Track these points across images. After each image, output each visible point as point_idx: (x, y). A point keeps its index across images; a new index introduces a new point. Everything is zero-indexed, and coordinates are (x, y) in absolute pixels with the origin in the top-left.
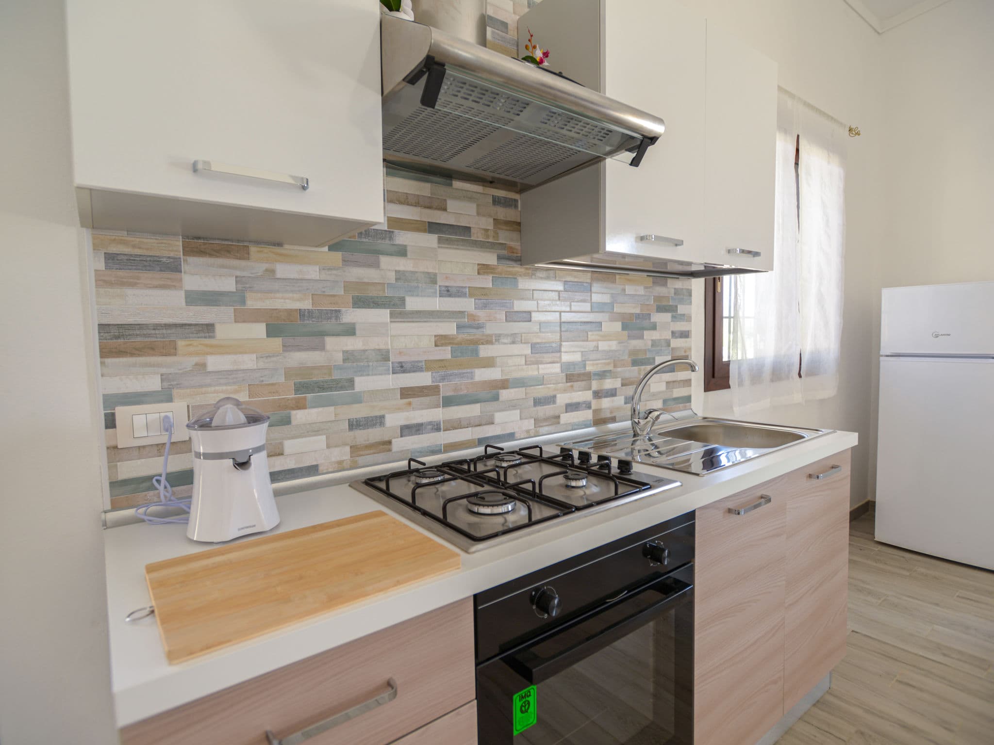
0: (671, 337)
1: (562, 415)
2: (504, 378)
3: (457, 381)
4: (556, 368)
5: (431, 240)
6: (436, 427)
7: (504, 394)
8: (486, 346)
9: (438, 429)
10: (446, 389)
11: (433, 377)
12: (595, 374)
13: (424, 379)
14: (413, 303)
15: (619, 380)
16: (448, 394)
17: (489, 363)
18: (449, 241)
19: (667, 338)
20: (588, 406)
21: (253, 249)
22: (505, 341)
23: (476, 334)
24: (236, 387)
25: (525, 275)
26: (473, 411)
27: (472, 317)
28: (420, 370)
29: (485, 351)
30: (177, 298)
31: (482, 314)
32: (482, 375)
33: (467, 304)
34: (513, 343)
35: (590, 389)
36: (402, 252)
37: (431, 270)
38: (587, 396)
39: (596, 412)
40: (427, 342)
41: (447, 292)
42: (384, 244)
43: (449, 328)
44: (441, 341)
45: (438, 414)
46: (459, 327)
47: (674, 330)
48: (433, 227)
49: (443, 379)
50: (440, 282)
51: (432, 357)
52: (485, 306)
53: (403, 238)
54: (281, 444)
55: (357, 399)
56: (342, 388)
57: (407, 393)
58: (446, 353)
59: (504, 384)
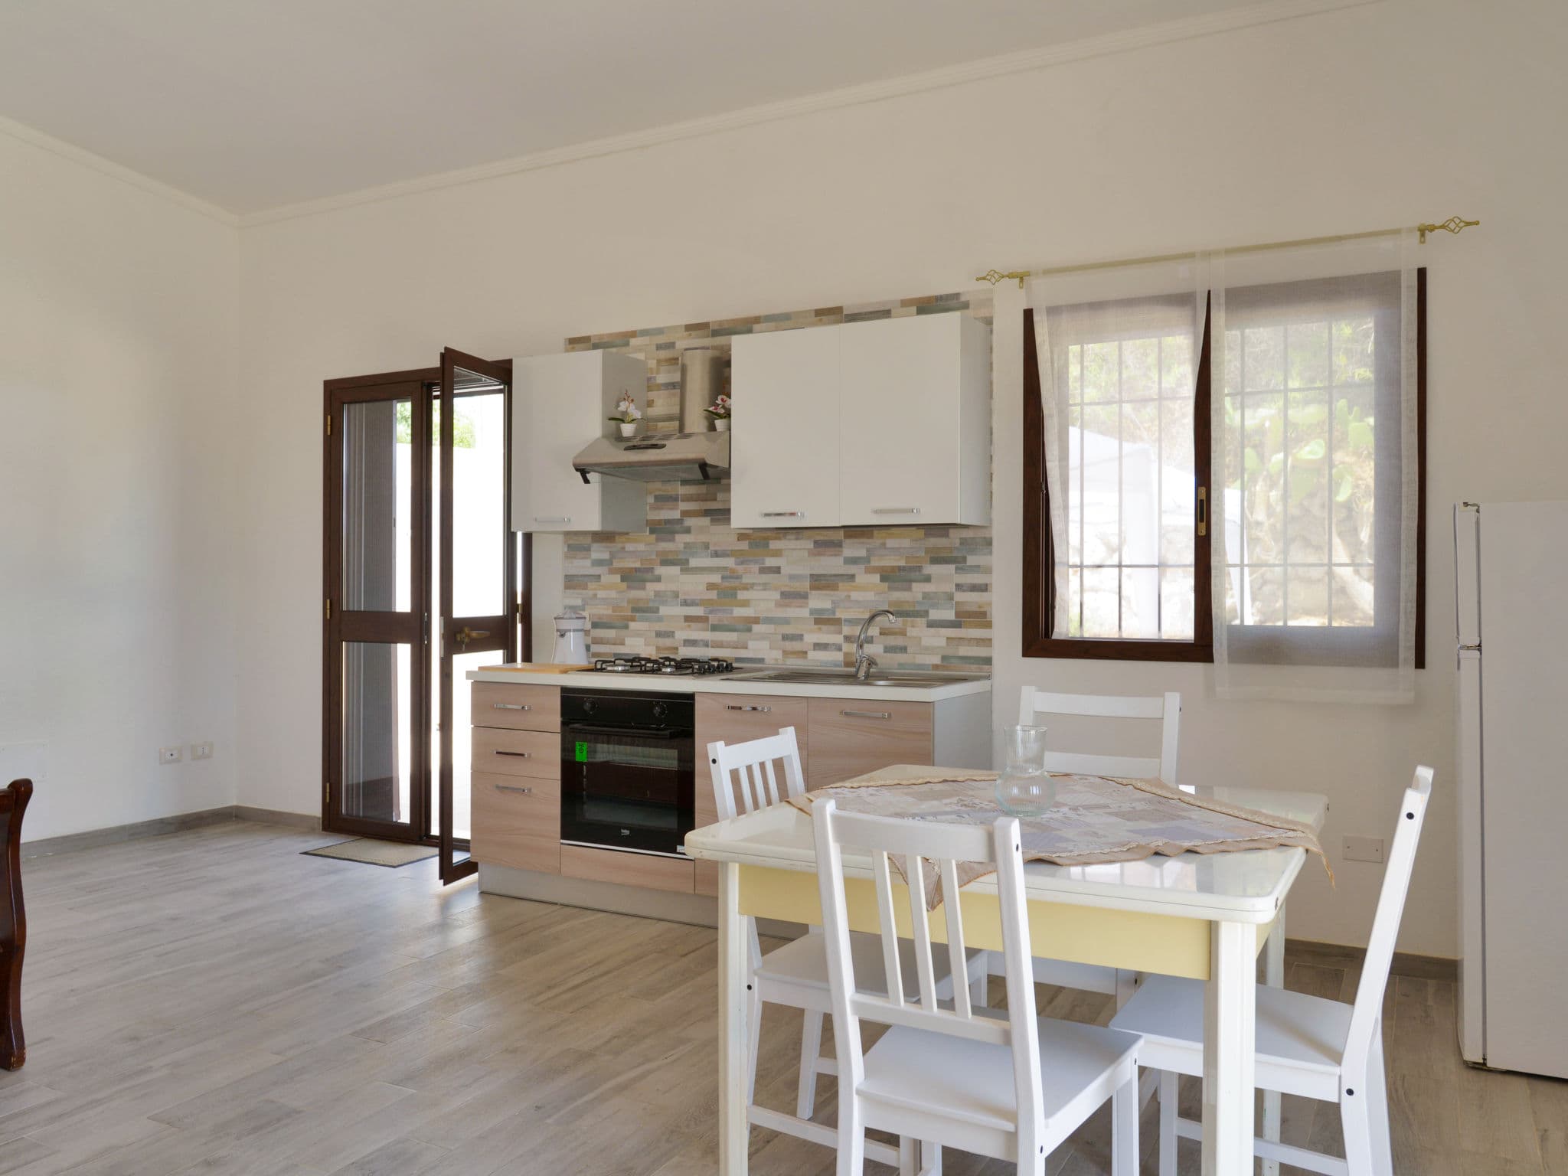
0: (954, 590)
1: (809, 652)
2: (757, 615)
3: (720, 615)
4: (804, 613)
5: (706, 521)
6: (706, 644)
7: (756, 628)
8: (742, 592)
9: (707, 646)
10: (713, 619)
11: (705, 611)
12: (846, 620)
13: (698, 611)
14: (694, 562)
15: (878, 628)
16: (716, 623)
17: (745, 603)
18: (718, 520)
19: (948, 590)
20: (839, 649)
21: (617, 537)
22: (759, 588)
23: (734, 583)
24: (606, 607)
25: (776, 539)
26: (732, 637)
27: (732, 571)
28: (697, 605)
29: (742, 595)
30: (588, 563)
31: (740, 568)
32: (739, 612)
33: (729, 562)
34: (765, 590)
35: (840, 633)
36: (688, 531)
37: (704, 540)
38: (838, 639)
39: (846, 654)
40: (702, 587)
41: (716, 554)
42: (677, 527)
43: (716, 578)
44: (711, 586)
45: (708, 635)
46: (723, 578)
47: (958, 582)
48: (707, 513)
49: (711, 612)
50: (712, 548)
51: (706, 597)
52: (742, 563)
53: (690, 522)
54: (624, 639)
55: (660, 619)
56: (653, 612)
57: (688, 619)
58: (713, 595)
59: (756, 620)
